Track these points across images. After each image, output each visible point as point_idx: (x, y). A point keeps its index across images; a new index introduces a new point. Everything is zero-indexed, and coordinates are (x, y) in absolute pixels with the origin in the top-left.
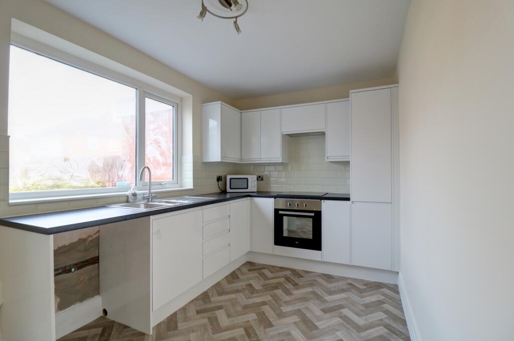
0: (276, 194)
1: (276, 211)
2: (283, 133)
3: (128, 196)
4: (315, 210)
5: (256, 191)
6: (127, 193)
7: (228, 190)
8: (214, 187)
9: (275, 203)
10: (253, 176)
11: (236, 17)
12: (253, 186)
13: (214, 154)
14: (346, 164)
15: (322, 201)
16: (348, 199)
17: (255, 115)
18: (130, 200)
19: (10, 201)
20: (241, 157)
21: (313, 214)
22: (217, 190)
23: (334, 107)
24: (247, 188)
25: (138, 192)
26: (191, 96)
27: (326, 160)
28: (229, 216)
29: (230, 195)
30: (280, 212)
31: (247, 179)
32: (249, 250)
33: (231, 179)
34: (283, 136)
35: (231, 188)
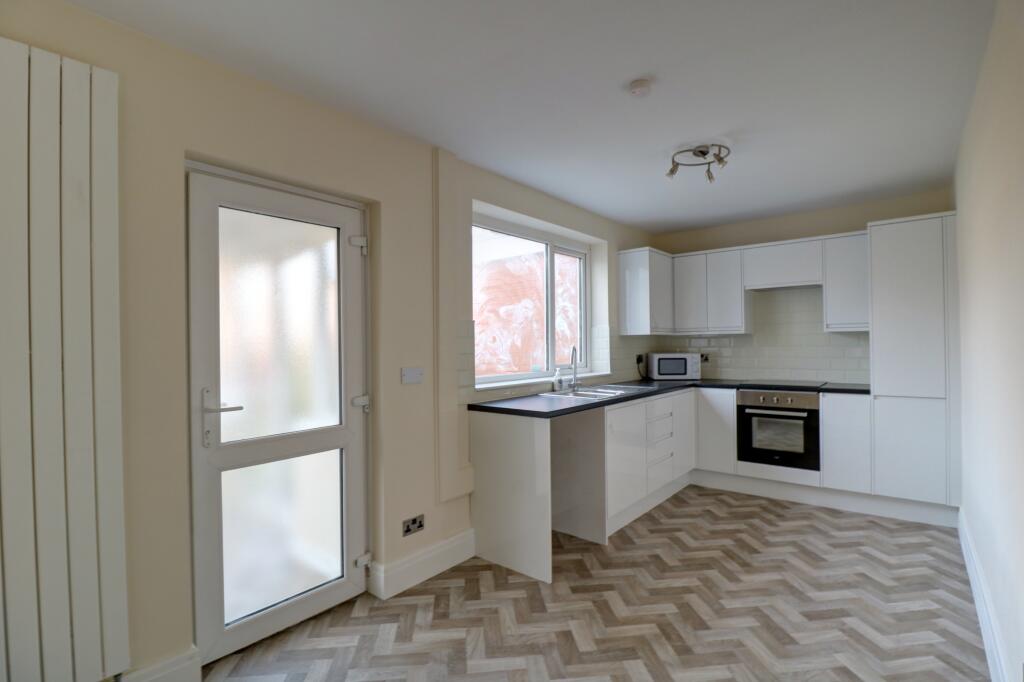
0: (738, 383)
1: (741, 409)
2: (747, 288)
3: (553, 384)
4: (807, 407)
5: (699, 377)
6: (553, 379)
7: (656, 375)
8: (633, 371)
9: (739, 397)
10: (694, 355)
11: (709, 163)
12: (694, 371)
13: (641, 324)
14: (863, 336)
15: (821, 394)
16: (867, 392)
17: (696, 261)
18: (556, 388)
19: (477, 387)
20: (674, 325)
21: (805, 415)
22: (637, 377)
24: (685, 373)
25: (563, 378)
26: (606, 242)
27: (826, 330)
28: (671, 414)
29: (660, 385)
30: (748, 411)
31: (685, 360)
32: (693, 467)
33: (660, 359)
34: (746, 292)
35: (660, 374)
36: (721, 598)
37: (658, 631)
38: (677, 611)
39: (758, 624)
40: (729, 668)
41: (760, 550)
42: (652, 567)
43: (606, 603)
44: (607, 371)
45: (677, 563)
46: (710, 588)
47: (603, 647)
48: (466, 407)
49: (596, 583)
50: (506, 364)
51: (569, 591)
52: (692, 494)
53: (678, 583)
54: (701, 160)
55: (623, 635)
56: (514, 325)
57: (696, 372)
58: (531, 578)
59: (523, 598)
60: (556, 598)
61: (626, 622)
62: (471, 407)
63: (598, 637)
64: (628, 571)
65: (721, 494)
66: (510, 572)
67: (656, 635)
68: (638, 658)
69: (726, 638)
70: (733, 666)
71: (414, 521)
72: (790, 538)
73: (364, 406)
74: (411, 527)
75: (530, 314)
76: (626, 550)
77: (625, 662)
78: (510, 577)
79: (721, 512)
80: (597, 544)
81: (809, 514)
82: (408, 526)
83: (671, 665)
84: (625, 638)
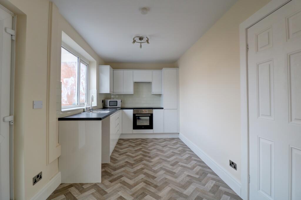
1: (134, 115)
3: (84, 109)
4: (150, 113)
5: (120, 107)
6: (84, 107)
8: (101, 105)
9: (134, 112)
10: (119, 100)
11: (141, 43)
13: (106, 89)
15: (153, 110)
16: (163, 108)
19: (62, 110)
20: (114, 91)
21: (150, 115)
22: (102, 107)
23: (156, 73)
24: (117, 106)
26: (96, 61)
27: (152, 94)
28: (118, 118)
30: (136, 115)
31: (117, 101)
32: (121, 133)
33: (110, 101)
34: (134, 82)
35: (110, 106)
36: (152, 168)
37: (145, 184)
38: (145, 176)
39: (165, 172)
40: (169, 186)
41: (150, 152)
42: (128, 165)
43: (124, 181)
44: (96, 105)
45: (134, 162)
46: (147, 166)
47: (135, 196)
48: (58, 119)
49: (116, 176)
50: (65, 102)
51: (110, 183)
52: (122, 141)
53: (139, 168)
54: (140, 41)
55: (138, 189)
56: (68, 86)
57: (120, 105)
58: (92, 183)
59: (95, 192)
60: (107, 187)
61: (135, 185)
62: (60, 119)
63: (131, 194)
64: (123, 169)
65: (129, 140)
66: (82, 184)
67: (146, 185)
68: (147, 195)
69: (162, 178)
70: (169, 185)
71: (38, 176)
72: (153, 147)
73: (10, 122)
74: (37, 179)
75: (73, 83)
76: (116, 163)
77: (144, 198)
78: (83, 186)
79: (133, 144)
80: (106, 164)
81: (152, 140)
82: (35, 180)
83: (156, 192)
84: (139, 190)
